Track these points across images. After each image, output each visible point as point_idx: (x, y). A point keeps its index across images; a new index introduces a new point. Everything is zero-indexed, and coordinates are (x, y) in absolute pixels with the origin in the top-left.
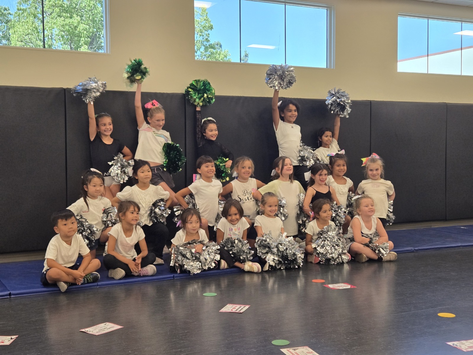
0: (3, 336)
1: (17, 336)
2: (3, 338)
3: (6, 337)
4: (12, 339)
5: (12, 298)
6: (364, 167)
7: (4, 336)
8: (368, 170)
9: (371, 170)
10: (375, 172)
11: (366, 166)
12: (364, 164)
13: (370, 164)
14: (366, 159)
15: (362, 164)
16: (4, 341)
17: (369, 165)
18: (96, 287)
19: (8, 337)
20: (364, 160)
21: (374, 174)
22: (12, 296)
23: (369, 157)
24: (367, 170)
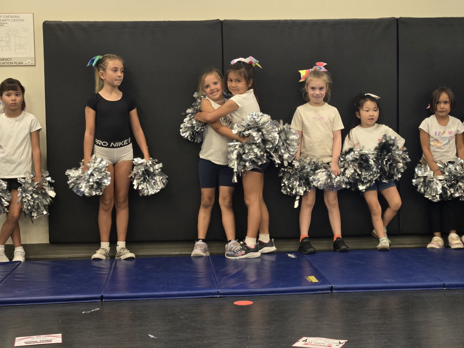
0: (329, 339)
1: (347, 341)
2: (330, 342)
3: (333, 340)
4: (340, 343)
5: (334, 294)
6: (304, 83)
7: (331, 340)
8: (309, 87)
9: (313, 88)
10: (317, 92)
11: (307, 82)
12: (303, 78)
13: (313, 79)
14: (306, 72)
15: (300, 78)
16: (331, 344)
17: (311, 80)
18: (442, 288)
19: (335, 340)
20: (303, 73)
21: (316, 95)
22: (334, 291)
23: (311, 69)
24: (306, 87)
